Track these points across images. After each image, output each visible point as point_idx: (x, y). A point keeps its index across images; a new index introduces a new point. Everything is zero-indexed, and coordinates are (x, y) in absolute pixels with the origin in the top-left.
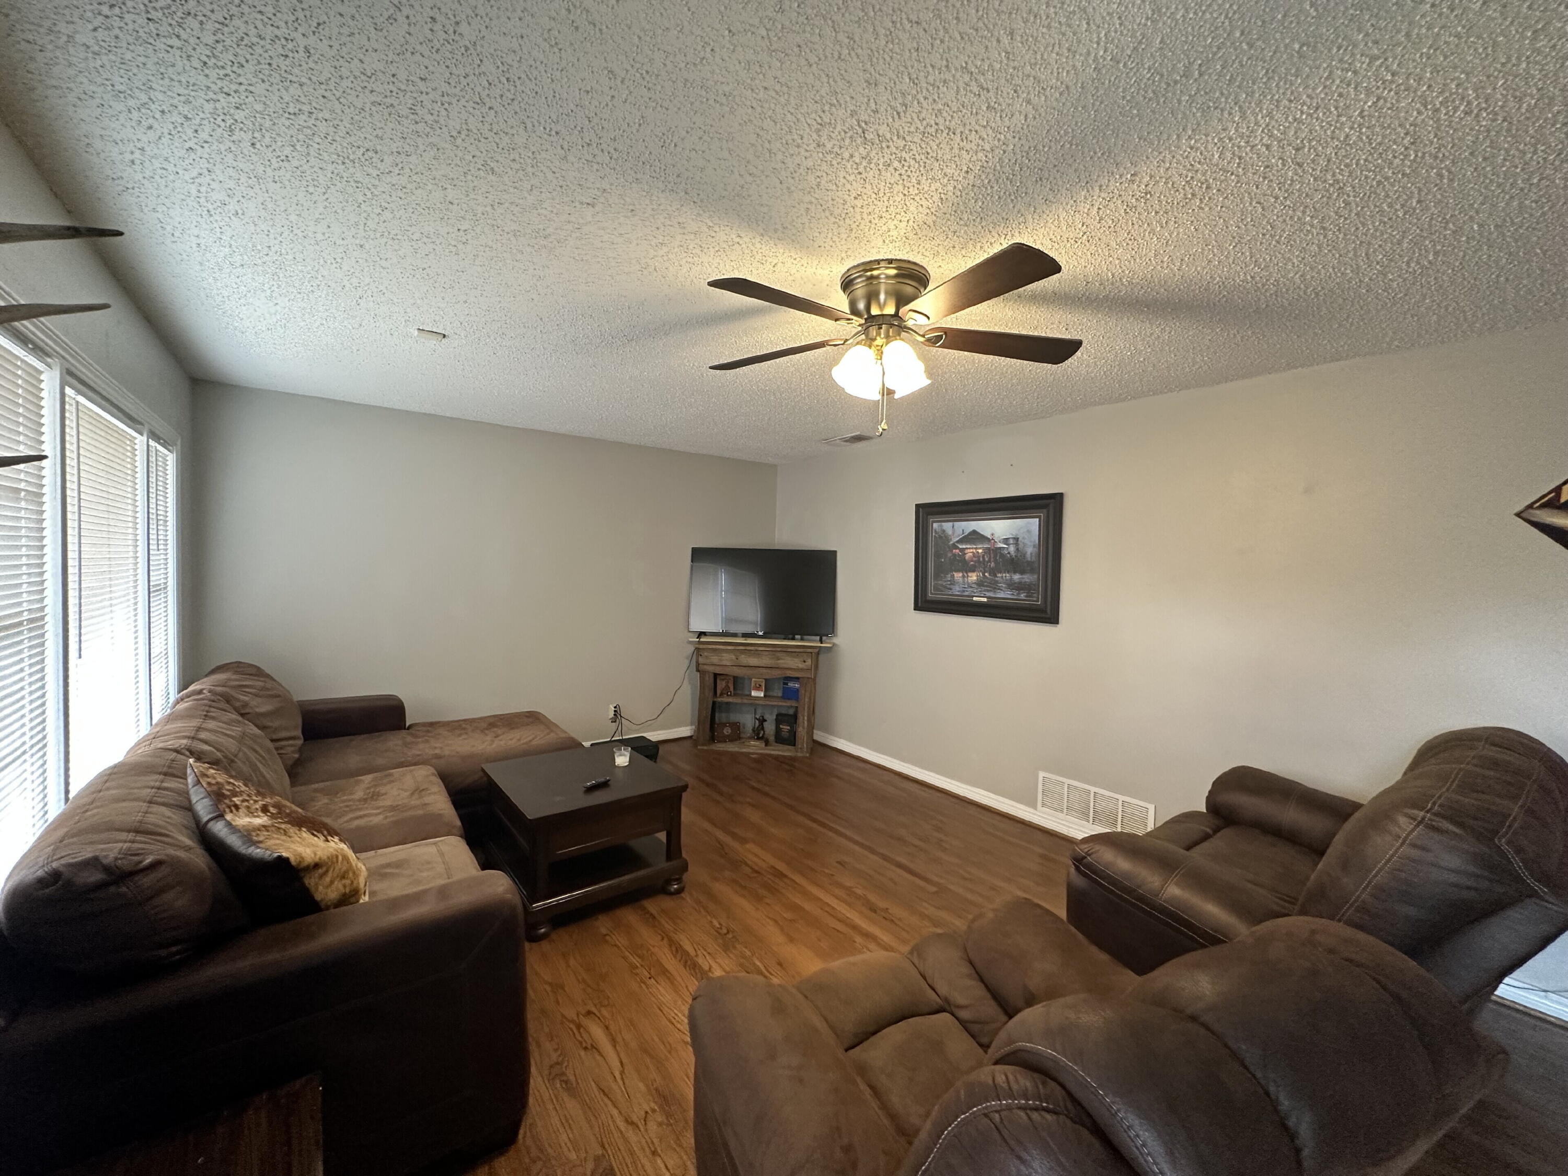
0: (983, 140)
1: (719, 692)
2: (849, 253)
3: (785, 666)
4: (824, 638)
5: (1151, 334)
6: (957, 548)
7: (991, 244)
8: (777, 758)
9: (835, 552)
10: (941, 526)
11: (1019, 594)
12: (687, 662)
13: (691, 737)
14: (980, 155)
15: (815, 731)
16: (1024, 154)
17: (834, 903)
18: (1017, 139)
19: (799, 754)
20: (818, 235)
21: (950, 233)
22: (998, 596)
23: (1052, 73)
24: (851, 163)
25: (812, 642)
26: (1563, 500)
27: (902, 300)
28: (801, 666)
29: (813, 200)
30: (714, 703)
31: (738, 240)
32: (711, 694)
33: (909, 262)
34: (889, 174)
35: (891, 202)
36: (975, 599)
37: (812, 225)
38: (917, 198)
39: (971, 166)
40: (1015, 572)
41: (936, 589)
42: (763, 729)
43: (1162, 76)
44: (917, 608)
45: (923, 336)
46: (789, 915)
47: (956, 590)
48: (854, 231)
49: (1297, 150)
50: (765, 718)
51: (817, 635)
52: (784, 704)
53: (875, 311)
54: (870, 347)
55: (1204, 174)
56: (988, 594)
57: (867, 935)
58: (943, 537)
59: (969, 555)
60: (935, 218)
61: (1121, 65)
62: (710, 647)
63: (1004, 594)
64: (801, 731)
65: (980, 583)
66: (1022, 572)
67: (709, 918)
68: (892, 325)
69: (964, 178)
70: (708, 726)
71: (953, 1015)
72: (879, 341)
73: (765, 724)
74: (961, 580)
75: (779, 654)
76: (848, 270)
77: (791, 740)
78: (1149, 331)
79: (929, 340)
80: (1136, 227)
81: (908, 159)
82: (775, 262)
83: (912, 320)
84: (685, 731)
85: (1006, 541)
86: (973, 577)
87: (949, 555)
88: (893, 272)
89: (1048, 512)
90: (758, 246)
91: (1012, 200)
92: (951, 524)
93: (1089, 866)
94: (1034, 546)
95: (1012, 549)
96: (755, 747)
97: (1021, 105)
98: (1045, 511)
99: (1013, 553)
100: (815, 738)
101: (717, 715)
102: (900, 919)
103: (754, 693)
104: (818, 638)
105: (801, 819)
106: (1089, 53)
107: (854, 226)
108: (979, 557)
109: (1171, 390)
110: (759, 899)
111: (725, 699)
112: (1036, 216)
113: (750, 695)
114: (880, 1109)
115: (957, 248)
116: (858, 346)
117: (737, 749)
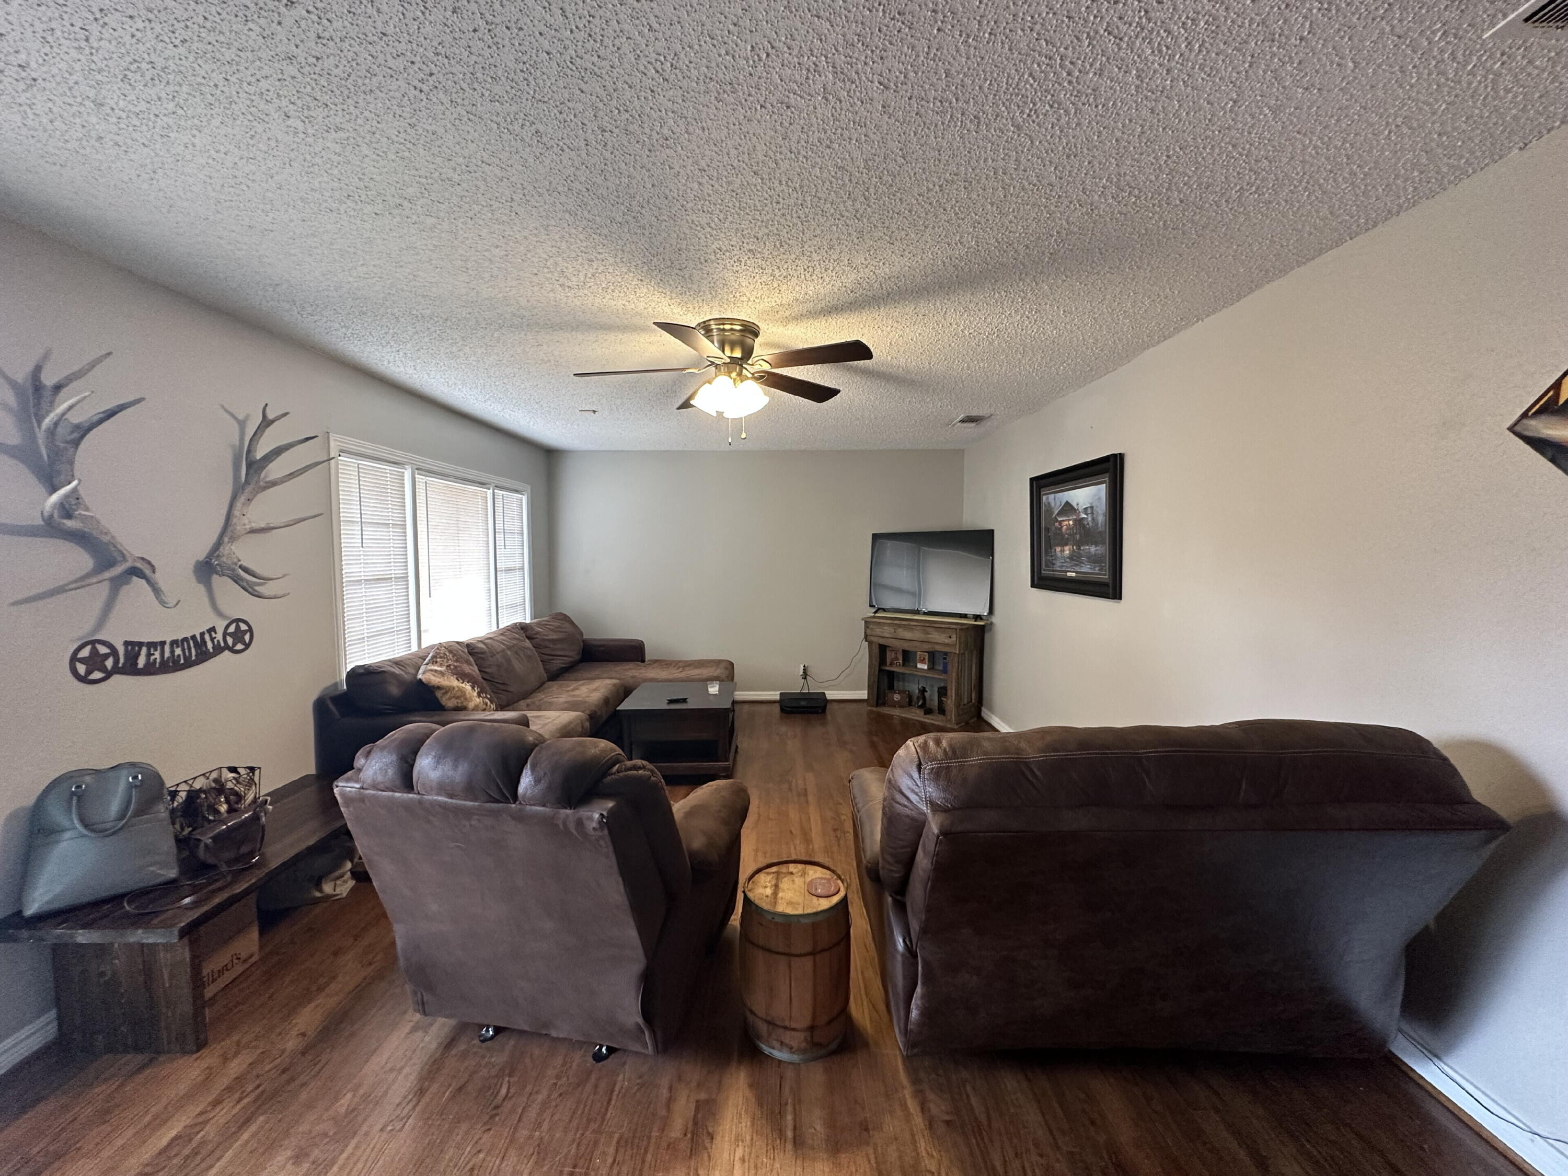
1: (885, 662)
3: (935, 641)
6: (1057, 520)
9: (992, 532)
10: (1048, 499)
11: (1094, 568)
13: (865, 700)
19: (948, 725)
22: (1082, 570)
26: (1561, 401)
28: (947, 641)
30: (882, 671)
32: (879, 662)
36: (1068, 574)
40: (1092, 544)
41: (1046, 563)
44: (1032, 584)
47: (1057, 565)
56: (1075, 569)
58: (1050, 510)
59: (1064, 528)
63: (1085, 568)
64: (950, 704)
65: (1071, 558)
66: (1096, 544)
70: (878, 691)
74: (1060, 554)
75: (928, 629)
85: (1086, 510)
86: (1067, 551)
87: (1053, 528)
92: (1055, 495)
94: (1103, 514)
95: (1089, 519)
98: (1113, 473)
99: (1090, 523)
103: (919, 666)
108: (1070, 529)
111: (894, 669)
113: (916, 667)
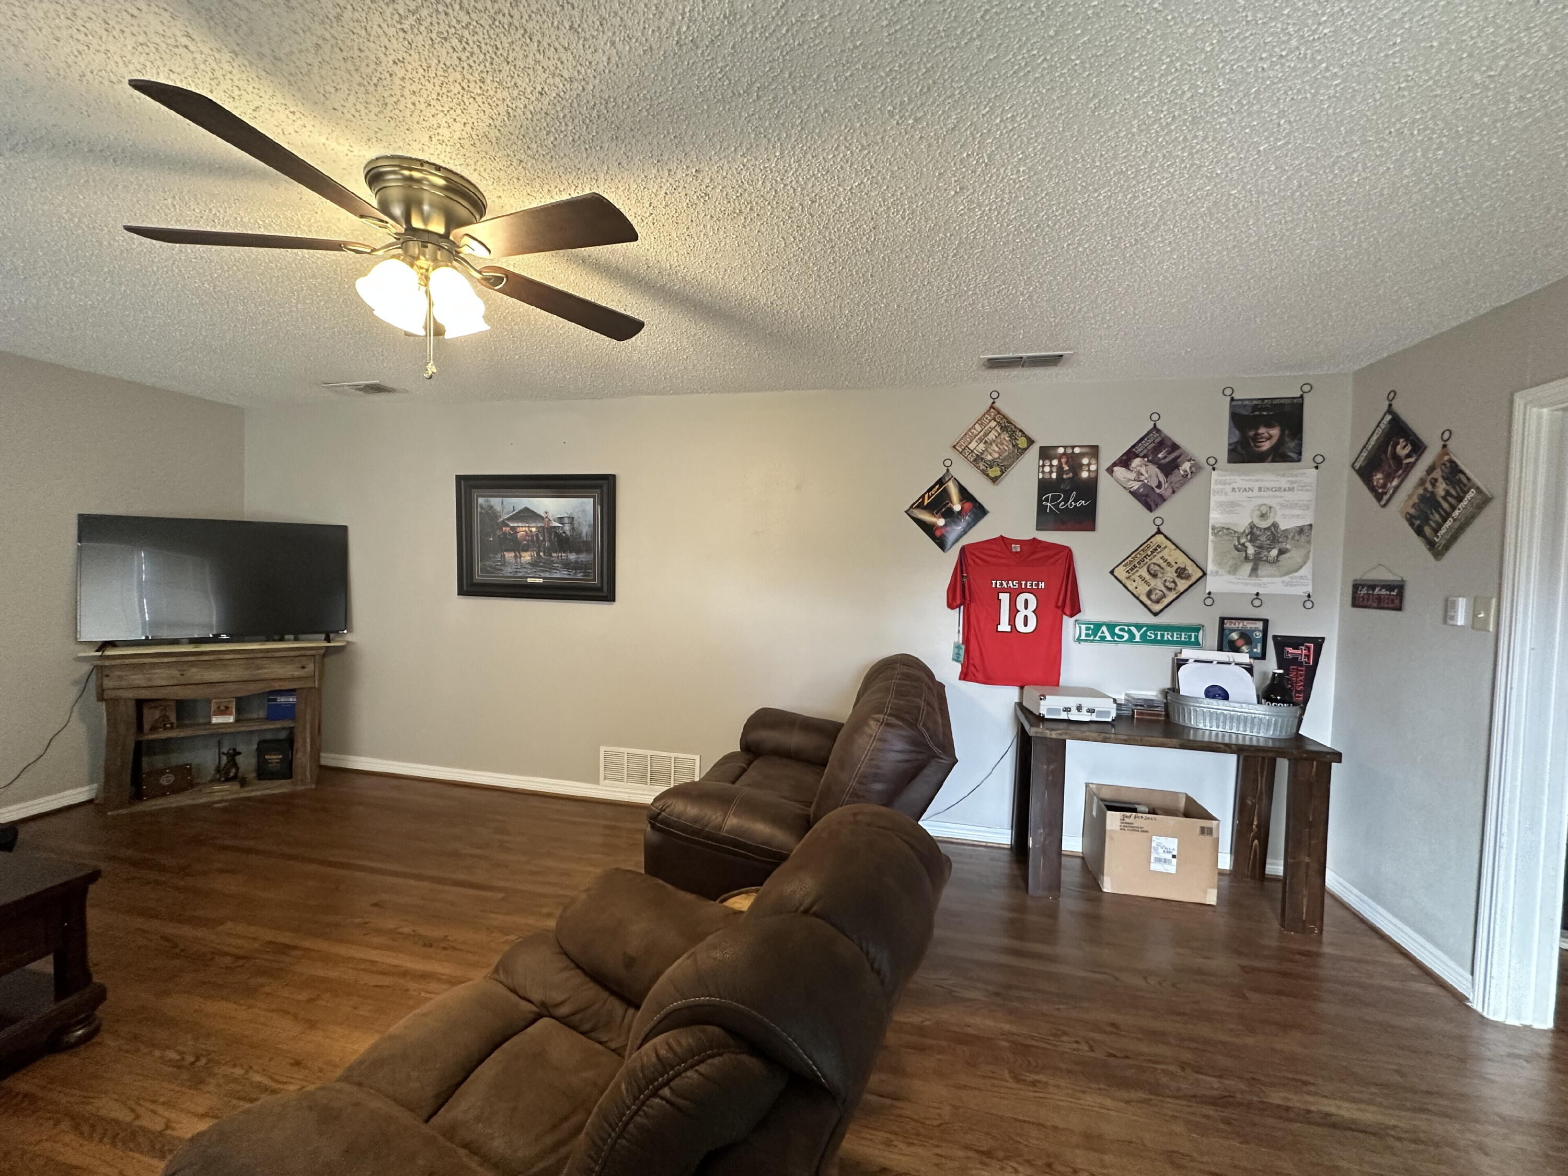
0: (562, 63)
1: (147, 727)
2: (379, 135)
3: (273, 676)
4: (332, 636)
5: (695, 334)
6: (508, 526)
7: (560, 191)
8: (262, 800)
9: (345, 528)
10: (487, 501)
11: (575, 574)
12: (74, 691)
13: (90, 802)
14: (557, 79)
15: (322, 754)
16: (604, 102)
17: (374, 955)
18: (597, 81)
19: (300, 788)
20: (333, 90)
21: (515, 160)
22: (555, 576)
23: (638, 23)
24: (391, 9)
25: (317, 642)
27: (453, 222)
28: (297, 673)
29: (328, 36)
30: (138, 744)
31: (184, 41)
32: (133, 730)
33: (462, 177)
34: (444, 51)
35: (444, 90)
36: (529, 580)
37: (323, 72)
38: (479, 99)
39: (546, 89)
40: (571, 552)
41: (484, 570)
42: (235, 765)
43: (730, 81)
44: (462, 592)
45: (480, 272)
46: (304, 996)
47: (508, 571)
48: (390, 107)
49: (812, 202)
50: (239, 749)
51: (321, 633)
52: (272, 727)
53: (417, 223)
54: (412, 265)
55: (750, 195)
56: (543, 575)
57: (424, 976)
58: (491, 514)
59: (521, 534)
60: (498, 134)
61: (700, 52)
62: (127, 661)
63: (559, 574)
64: (302, 758)
65: (534, 564)
66: (578, 552)
67: (157, 1053)
68: (441, 248)
69: (537, 99)
70: (127, 778)
71: (551, 1016)
72: (422, 262)
73: (240, 759)
74: (513, 560)
75: (259, 662)
76: (377, 159)
77: (287, 772)
78: (693, 331)
79: (487, 279)
80: (694, 224)
81: (471, 42)
82: (257, 103)
83: (469, 249)
84: (79, 794)
85: (560, 520)
86: (527, 557)
87: (499, 533)
88: (442, 182)
89: (602, 492)
90: (228, 67)
91: (586, 149)
92: (499, 500)
93: (664, 822)
94: (589, 526)
95: (567, 528)
96: (224, 792)
97: (605, 44)
98: (599, 491)
99: (568, 532)
100: (324, 762)
101: (145, 760)
102: (464, 942)
103: (216, 720)
104: (323, 636)
105: (313, 867)
106: (673, 23)
107: (390, 101)
108: (532, 536)
109: (704, 391)
110: (250, 992)
111: (162, 735)
112: (608, 177)
113: (210, 723)
114: (481, 1165)
115: (521, 182)
116: (394, 261)
117: (189, 802)
